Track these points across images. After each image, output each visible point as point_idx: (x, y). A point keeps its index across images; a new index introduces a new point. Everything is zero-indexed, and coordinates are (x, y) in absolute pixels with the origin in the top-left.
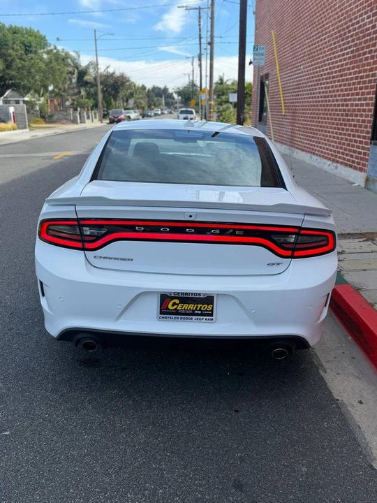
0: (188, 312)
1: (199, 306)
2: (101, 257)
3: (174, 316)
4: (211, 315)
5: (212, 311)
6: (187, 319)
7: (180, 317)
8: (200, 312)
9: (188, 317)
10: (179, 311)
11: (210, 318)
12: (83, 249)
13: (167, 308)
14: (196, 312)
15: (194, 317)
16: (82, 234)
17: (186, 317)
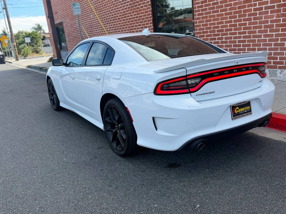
0: (242, 112)
1: (246, 108)
2: (199, 95)
3: (238, 116)
4: (250, 111)
5: (250, 109)
6: (243, 116)
7: (240, 116)
8: (246, 111)
9: (243, 115)
10: (240, 113)
11: (250, 112)
12: (190, 92)
13: (235, 113)
14: (245, 111)
15: (245, 114)
16: (188, 84)
17: (242, 115)
